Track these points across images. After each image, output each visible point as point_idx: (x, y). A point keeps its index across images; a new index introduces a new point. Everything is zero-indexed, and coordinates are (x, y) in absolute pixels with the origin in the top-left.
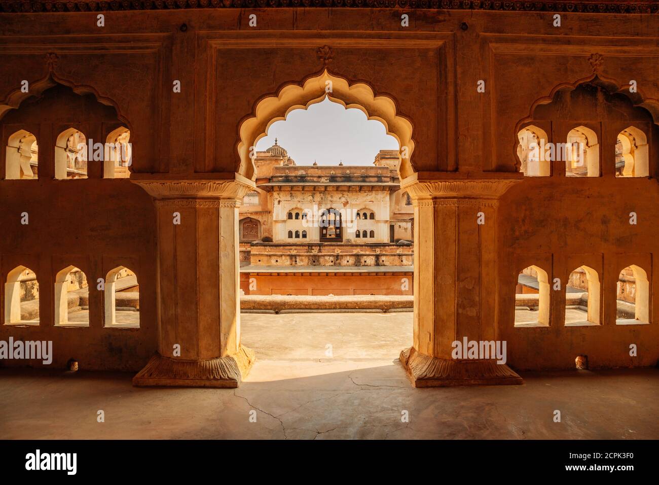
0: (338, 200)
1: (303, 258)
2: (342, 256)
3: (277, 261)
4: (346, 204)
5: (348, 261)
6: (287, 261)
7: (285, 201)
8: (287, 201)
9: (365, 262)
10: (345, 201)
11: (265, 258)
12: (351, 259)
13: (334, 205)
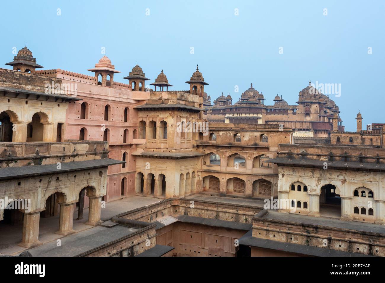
0: (336, 178)
1: (298, 236)
2: (334, 240)
3: (274, 236)
4: (344, 181)
5: (340, 246)
6: (284, 237)
7: (288, 174)
8: (289, 175)
9: (358, 249)
10: (344, 179)
11: (265, 232)
12: (343, 244)
13: (333, 181)
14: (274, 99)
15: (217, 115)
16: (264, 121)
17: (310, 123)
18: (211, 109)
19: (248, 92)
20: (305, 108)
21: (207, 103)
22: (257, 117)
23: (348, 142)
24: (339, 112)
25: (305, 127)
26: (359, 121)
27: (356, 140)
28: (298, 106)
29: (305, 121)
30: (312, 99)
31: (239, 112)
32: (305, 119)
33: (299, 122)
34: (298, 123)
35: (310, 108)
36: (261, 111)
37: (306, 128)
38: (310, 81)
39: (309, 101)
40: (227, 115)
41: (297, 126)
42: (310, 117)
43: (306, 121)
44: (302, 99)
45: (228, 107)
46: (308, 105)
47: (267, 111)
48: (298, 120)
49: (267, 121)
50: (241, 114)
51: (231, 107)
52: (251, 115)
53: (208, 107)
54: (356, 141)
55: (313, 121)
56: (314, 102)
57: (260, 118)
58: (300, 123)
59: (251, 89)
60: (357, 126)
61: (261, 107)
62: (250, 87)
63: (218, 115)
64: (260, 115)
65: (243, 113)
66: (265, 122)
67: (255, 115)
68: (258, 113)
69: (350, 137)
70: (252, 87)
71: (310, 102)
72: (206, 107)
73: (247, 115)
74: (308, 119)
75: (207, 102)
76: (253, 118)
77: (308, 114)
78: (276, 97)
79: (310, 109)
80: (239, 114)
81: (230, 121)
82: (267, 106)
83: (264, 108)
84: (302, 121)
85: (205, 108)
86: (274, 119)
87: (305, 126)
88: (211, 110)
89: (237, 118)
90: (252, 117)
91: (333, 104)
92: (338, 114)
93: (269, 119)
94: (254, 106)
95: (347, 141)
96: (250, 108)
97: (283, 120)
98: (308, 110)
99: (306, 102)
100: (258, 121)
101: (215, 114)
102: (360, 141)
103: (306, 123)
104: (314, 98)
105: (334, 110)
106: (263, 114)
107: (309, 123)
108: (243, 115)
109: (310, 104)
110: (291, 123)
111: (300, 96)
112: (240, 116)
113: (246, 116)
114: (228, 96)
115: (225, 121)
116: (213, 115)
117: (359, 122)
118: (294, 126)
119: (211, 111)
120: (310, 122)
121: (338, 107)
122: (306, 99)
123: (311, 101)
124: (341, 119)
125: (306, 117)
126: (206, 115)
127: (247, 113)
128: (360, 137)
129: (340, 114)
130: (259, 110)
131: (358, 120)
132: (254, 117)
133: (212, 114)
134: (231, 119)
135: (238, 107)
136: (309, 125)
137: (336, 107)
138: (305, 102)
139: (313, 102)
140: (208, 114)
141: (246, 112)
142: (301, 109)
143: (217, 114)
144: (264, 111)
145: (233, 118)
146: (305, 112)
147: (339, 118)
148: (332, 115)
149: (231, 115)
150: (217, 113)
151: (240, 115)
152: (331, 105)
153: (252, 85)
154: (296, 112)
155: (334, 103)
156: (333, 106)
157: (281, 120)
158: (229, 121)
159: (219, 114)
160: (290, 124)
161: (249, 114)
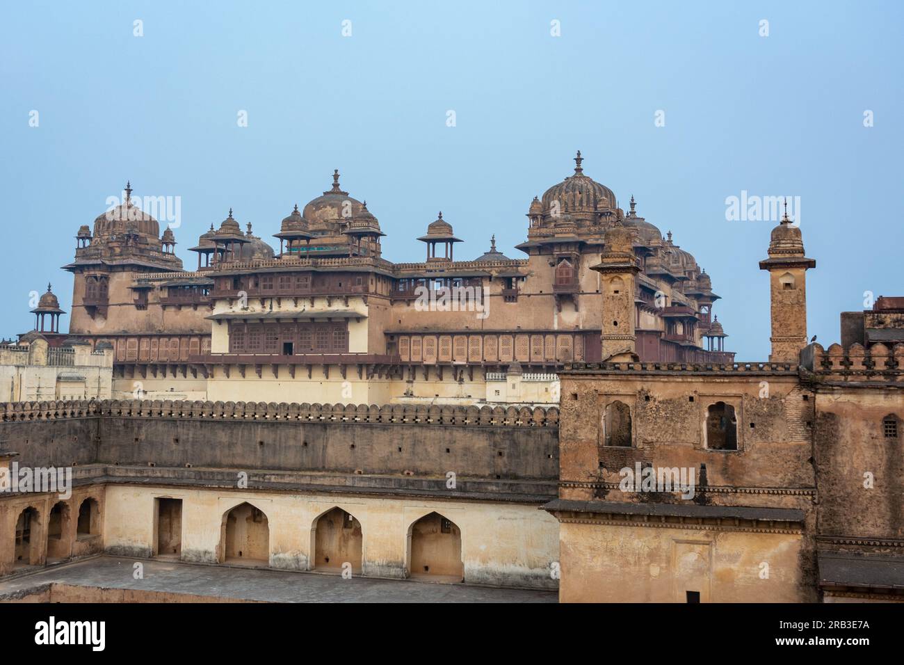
14: (425, 234)
15: (188, 311)
16: (379, 331)
17: (577, 337)
18: (163, 283)
19: (318, 208)
20: (554, 268)
21: (157, 259)
22: (344, 312)
23: (697, 447)
24: (714, 298)
25: (553, 357)
26: (783, 281)
27: (764, 436)
28: (527, 261)
29: (556, 327)
30: (584, 230)
31: (269, 292)
32: (556, 321)
33: (531, 333)
34: (526, 337)
35: (577, 268)
36: (360, 289)
37: (561, 358)
38: (579, 154)
39: (571, 237)
40: (221, 309)
41: (522, 350)
42: (577, 310)
43: (561, 328)
44: (544, 231)
45: (223, 273)
46: (569, 259)
47: (395, 288)
48: (526, 322)
49: (393, 330)
50: (279, 304)
51: (235, 272)
52: (321, 306)
53: (153, 275)
54: (759, 443)
55: (588, 327)
56: (595, 242)
57: (359, 318)
58: (533, 337)
59: (336, 195)
60: (774, 318)
61: (361, 269)
62: (330, 188)
63: (192, 309)
64: (359, 307)
65: (288, 297)
66: (386, 334)
67: (338, 306)
68: (347, 297)
69: (711, 408)
70: (336, 185)
71: (575, 243)
72: (143, 275)
73: (305, 307)
74: (569, 318)
75: (152, 254)
76: (330, 319)
77: (566, 296)
78: (431, 227)
79: (576, 274)
80: (267, 304)
81: (230, 335)
82: (393, 266)
83: (376, 274)
84: (542, 328)
85: (139, 281)
86: (425, 324)
87: (554, 350)
88: (162, 288)
89: (261, 320)
90: (321, 315)
91: (689, 267)
92: (710, 307)
93: (404, 324)
94: (334, 265)
95: (693, 438)
96: (314, 273)
97: (462, 328)
98: (568, 280)
99: (560, 244)
100: (348, 333)
101: (179, 307)
102: (799, 438)
103: (560, 337)
104: (595, 224)
105: (692, 291)
106: (370, 299)
107: (570, 337)
108: (288, 307)
109: (574, 252)
110: (494, 336)
111: (533, 216)
112: (275, 309)
113: (300, 308)
114: (223, 225)
115: (209, 335)
116: (171, 311)
117: (788, 285)
118: (506, 352)
119: (165, 294)
120: (575, 333)
121: (708, 277)
122: (558, 230)
123: (581, 239)
124: (719, 326)
125: (560, 310)
126: (142, 313)
127: (304, 297)
128: (794, 400)
129: (715, 304)
130: (353, 284)
131: (781, 272)
132: (334, 312)
133: (169, 305)
134: (236, 326)
135: (267, 270)
136: (570, 347)
137: (698, 279)
138: (552, 245)
139: (588, 242)
140: (150, 307)
141: (299, 292)
142: (540, 277)
143: (188, 305)
144: (382, 288)
145: (245, 320)
146: (555, 287)
147: (713, 320)
148: (681, 305)
149: (238, 309)
150: (187, 300)
151: (275, 305)
152: (678, 267)
153: (336, 177)
154: (517, 290)
155: (693, 263)
156: (690, 273)
157: (453, 328)
158: (227, 332)
159: (196, 306)
160: (491, 342)
161: (312, 303)
